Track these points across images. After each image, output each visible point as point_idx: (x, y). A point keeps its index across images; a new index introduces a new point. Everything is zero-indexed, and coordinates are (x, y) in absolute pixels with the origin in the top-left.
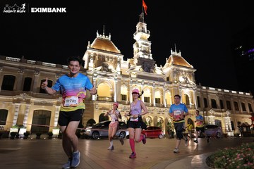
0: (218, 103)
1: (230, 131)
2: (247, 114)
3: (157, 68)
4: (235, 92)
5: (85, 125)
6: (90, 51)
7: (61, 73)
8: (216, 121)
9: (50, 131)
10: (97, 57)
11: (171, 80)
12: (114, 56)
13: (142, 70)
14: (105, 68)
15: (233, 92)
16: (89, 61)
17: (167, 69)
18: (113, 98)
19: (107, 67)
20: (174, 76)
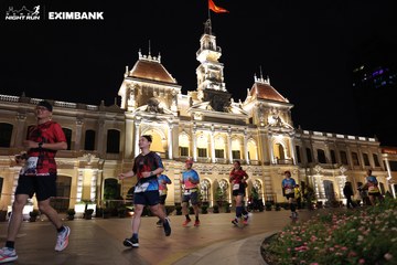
0: (328, 154)
4: (353, 138)
6: (133, 83)
7: (85, 116)
8: (325, 182)
9: (70, 207)
10: (140, 90)
11: (256, 122)
12: (167, 88)
13: (210, 107)
14: (154, 107)
15: (350, 137)
16: (128, 98)
17: (250, 105)
18: (167, 152)
19: (156, 105)
20: (259, 116)
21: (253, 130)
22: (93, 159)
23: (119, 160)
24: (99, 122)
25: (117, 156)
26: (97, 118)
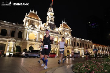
1: (83, 55)
2: (90, 49)
3: (56, 28)
5: (22, 51)
6: (28, 18)
7: (12, 26)
8: (78, 51)
9: (4, 53)
10: (30, 21)
11: (62, 34)
12: (38, 21)
13: (49, 28)
14: (33, 26)
15: (85, 40)
16: (26, 22)
17: (60, 29)
18: (36, 40)
19: (34, 26)
20: (63, 32)
21: (61, 36)
22: (13, 39)
23: (21, 40)
24: (16, 29)
25: (21, 39)
26: (16, 27)
